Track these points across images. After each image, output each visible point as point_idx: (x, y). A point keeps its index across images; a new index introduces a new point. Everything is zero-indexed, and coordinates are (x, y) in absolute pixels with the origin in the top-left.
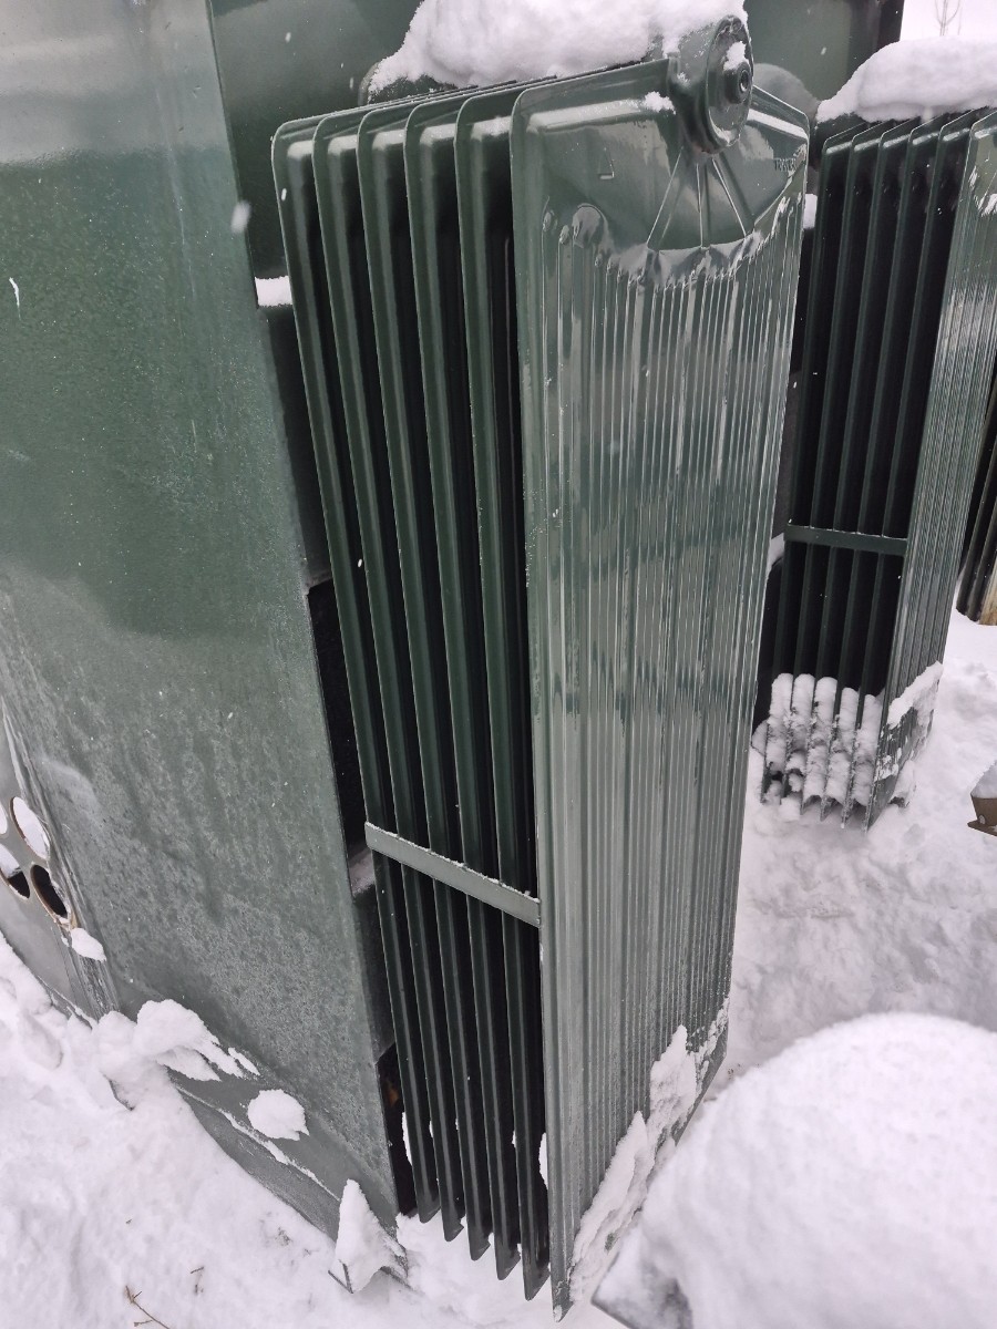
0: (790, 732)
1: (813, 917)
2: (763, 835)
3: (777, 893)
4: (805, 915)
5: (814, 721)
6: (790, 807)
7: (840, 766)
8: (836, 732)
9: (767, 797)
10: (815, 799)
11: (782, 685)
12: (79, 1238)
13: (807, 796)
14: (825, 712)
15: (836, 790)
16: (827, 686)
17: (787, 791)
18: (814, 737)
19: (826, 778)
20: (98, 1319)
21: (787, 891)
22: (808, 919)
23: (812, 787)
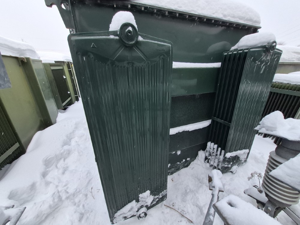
0: (210, 152)
1: (205, 185)
2: (204, 168)
3: (201, 178)
4: (204, 184)
5: (213, 151)
6: (208, 165)
7: (216, 161)
8: (217, 155)
9: (205, 162)
10: (212, 165)
11: (209, 144)
12: (92, 178)
13: (211, 164)
14: (215, 150)
15: (216, 165)
16: (216, 146)
17: (208, 162)
18: (213, 154)
19: (214, 162)
20: (87, 189)
21: (203, 178)
22: (204, 185)
23: (212, 163)
